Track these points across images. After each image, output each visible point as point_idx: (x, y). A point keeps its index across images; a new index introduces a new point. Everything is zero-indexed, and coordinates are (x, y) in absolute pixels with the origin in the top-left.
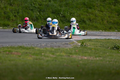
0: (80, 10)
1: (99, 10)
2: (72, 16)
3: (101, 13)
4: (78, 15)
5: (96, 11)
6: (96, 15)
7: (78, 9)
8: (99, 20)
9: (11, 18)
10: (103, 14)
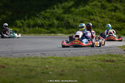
0: (83, 17)
1: (101, 16)
2: (75, 22)
3: (102, 19)
4: (81, 21)
5: (98, 18)
6: (97, 21)
7: (81, 16)
8: (101, 26)
9: (19, 25)
10: (104, 20)
